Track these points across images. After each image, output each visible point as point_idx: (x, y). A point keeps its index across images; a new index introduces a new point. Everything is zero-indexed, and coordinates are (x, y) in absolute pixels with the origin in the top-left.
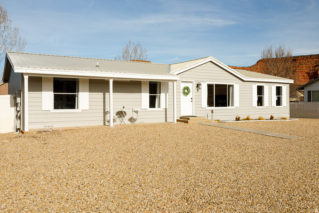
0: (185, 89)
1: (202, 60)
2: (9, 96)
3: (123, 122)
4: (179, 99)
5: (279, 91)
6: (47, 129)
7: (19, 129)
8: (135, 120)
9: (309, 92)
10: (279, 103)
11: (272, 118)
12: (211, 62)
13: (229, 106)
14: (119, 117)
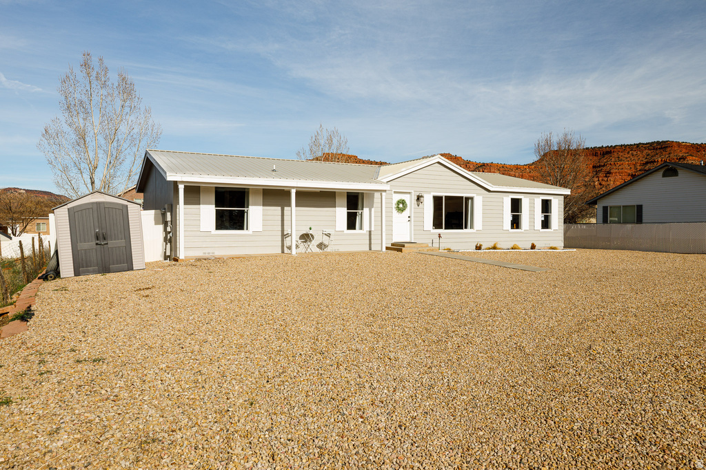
0: (399, 203)
1: (425, 160)
2: (153, 212)
3: (309, 250)
4: (390, 217)
5: (546, 206)
6: (207, 256)
7: (169, 256)
8: (326, 246)
9: (605, 209)
10: (546, 224)
11: (533, 247)
12: (439, 163)
13: (466, 228)
14: (303, 242)
